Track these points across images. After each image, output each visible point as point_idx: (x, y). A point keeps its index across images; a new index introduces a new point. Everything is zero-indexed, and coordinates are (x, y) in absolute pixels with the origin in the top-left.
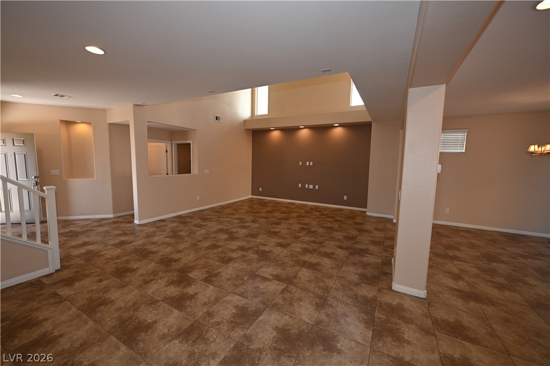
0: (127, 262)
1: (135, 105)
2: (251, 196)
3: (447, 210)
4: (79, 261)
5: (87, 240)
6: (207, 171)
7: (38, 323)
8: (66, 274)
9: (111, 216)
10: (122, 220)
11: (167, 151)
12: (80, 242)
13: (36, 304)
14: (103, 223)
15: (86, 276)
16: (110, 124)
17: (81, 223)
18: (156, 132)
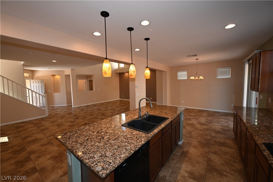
0: (65, 115)
1: (71, 69)
2: (119, 99)
3: (183, 102)
4: (53, 115)
5: (57, 111)
6: (99, 89)
7: (42, 124)
8: (49, 117)
9: (66, 105)
10: (69, 106)
11: (86, 83)
12: (55, 111)
13: (42, 121)
14: (63, 107)
15: (54, 117)
16: (65, 75)
17: (57, 107)
18: (80, 77)
